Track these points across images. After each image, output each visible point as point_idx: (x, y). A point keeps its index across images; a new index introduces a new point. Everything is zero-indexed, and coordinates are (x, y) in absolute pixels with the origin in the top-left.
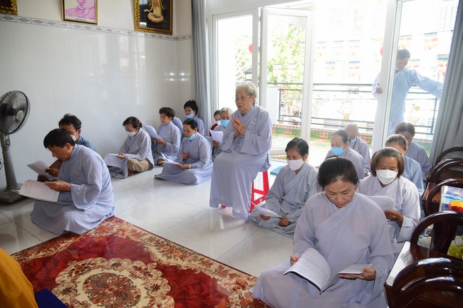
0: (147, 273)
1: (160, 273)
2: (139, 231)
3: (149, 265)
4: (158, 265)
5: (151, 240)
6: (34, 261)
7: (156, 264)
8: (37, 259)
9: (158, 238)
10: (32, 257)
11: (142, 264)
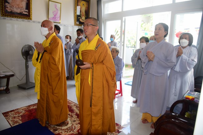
0: (72, 116)
1: (76, 116)
2: (70, 102)
3: (73, 114)
4: (76, 114)
5: (74, 105)
6: (32, 109)
7: (75, 113)
8: (34, 109)
9: (77, 105)
10: (32, 108)
11: (70, 113)
